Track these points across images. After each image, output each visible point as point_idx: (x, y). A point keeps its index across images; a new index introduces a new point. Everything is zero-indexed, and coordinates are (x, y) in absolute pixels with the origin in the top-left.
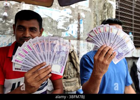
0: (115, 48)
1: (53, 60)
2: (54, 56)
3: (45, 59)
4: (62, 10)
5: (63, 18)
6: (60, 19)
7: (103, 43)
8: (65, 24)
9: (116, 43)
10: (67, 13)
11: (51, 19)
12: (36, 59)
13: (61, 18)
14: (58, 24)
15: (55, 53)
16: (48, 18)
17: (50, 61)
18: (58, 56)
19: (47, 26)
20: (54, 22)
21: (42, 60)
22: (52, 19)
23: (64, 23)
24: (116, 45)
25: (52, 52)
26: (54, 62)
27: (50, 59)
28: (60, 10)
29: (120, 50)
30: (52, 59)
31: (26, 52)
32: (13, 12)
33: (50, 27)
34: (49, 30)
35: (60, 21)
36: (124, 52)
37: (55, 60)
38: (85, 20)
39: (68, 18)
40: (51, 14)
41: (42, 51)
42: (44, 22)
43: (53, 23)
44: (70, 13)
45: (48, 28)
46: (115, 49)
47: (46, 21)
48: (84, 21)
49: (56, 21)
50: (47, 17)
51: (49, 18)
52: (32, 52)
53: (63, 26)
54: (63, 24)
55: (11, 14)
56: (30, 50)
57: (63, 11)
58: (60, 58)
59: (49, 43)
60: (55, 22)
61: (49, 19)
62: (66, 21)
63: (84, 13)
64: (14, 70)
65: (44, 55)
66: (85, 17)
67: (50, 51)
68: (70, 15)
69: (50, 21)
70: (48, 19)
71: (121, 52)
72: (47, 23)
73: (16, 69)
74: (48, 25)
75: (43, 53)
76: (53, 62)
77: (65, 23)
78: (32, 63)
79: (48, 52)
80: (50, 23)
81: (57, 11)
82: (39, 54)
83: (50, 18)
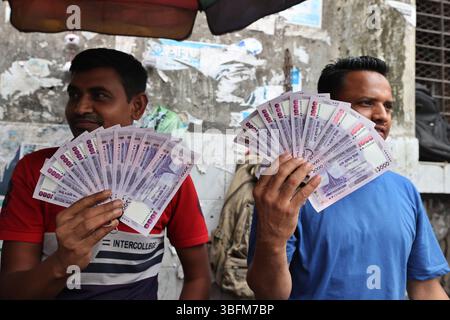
0: (321, 163)
1: (138, 189)
2: (144, 180)
3: (118, 181)
4: (230, 43)
5: (233, 68)
6: (225, 73)
7: (285, 149)
8: (241, 88)
9: (323, 149)
10: (249, 52)
11: (197, 74)
13: (228, 70)
14: (219, 86)
16: (187, 70)
17: (127, 191)
19: (185, 95)
20: (205, 83)
21: (110, 182)
22: (200, 74)
23: (236, 84)
24: (325, 155)
26: (138, 195)
27: (131, 184)
28: (223, 46)
29: (337, 170)
30: (135, 185)
33: (194, 97)
34: (191, 106)
35: (225, 77)
36: (349, 175)
37: (141, 189)
38: (308, 70)
39: (250, 67)
40: (198, 58)
42: (175, 85)
43: (202, 85)
44: (258, 53)
45: (189, 100)
46: (318, 165)
47: (181, 82)
48: (305, 75)
49: (212, 80)
50: (184, 67)
51: (190, 71)
53: (233, 93)
54: (234, 88)
57: (234, 47)
60: (210, 82)
61: (191, 75)
62: (245, 78)
63: (306, 50)
64: (36, 196)
65: (119, 173)
66: (310, 61)
68: (257, 57)
69: (194, 81)
70: (187, 74)
71: (341, 174)
72: (185, 85)
73: (41, 194)
74: (187, 92)
75: (119, 166)
76: (134, 194)
77: (240, 83)
78: (83, 186)
79: (130, 167)
80: (194, 86)
81: (213, 50)
83: (194, 70)
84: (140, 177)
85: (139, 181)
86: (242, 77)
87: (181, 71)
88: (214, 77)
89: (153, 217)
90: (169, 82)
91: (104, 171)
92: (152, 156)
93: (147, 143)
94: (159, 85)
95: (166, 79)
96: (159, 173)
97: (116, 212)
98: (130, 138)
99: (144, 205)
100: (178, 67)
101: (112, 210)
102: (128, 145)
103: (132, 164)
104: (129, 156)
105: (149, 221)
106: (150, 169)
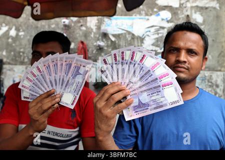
1: (66, 86)
2: (68, 81)
3: (56, 85)
4: (151, 15)
5: (153, 30)
6: (148, 33)
8: (157, 41)
10: (163, 19)
11: (131, 35)
12: (45, 85)
13: (150, 31)
14: (144, 41)
15: (70, 78)
16: (125, 33)
17: (61, 88)
18: (73, 81)
20: (136, 40)
21: (52, 86)
22: (133, 35)
23: (155, 39)
25: (66, 75)
26: (67, 89)
27: (62, 85)
28: (147, 17)
30: (64, 85)
31: (35, 76)
32: (74, 32)
35: (148, 35)
37: (67, 87)
39: (163, 28)
40: (132, 26)
41: (53, 74)
42: (118, 42)
43: (134, 41)
44: (169, 19)
47: (122, 40)
49: (140, 38)
50: (123, 32)
51: (127, 34)
52: (41, 75)
53: (153, 45)
54: (154, 41)
55: (71, 36)
56: (39, 73)
57: (153, 17)
58: (75, 84)
59: (64, 63)
60: (139, 39)
61: (127, 36)
62: (160, 35)
63: (201, 14)
65: (55, 80)
66: (204, 21)
67: (63, 74)
68: (168, 22)
69: (129, 39)
70: (125, 36)
72: (124, 42)
73: (24, 97)
75: (55, 77)
76: (65, 89)
77: (157, 38)
79: (60, 76)
80: (129, 42)
81: (141, 20)
82: (49, 78)
83: (129, 33)
84: (66, 80)
85: (66, 83)
86: (158, 34)
87: (122, 34)
88: (141, 36)
89: (75, 99)
90: (115, 41)
91: (48, 81)
92: (70, 68)
93: (66, 61)
94: (110, 43)
95: (113, 39)
96: (74, 76)
97: (57, 100)
98: (57, 60)
99: (70, 94)
100: (120, 32)
101: (55, 99)
102: (57, 64)
103: (61, 74)
104: (59, 71)
105: (74, 101)
106: (70, 75)
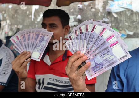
1: (35, 48)
3: (28, 47)
15: (38, 43)
16: (125, 11)
17: (32, 49)
19: (125, 21)
21: (26, 48)
22: (132, 11)
25: (35, 41)
26: (35, 50)
33: (129, 22)
34: (128, 26)
40: (131, 4)
42: (120, 18)
43: (133, 16)
45: (127, 24)
46: (90, 57)
47: (123, 16)
50: (124, 9)
51: (127, 11)
60: (137, 14)
61: (127, 13)
67: (33, 40)
69: (129, 15)
72: (125, 17)
74: (126, 20)
75: (28, 42)
76: (34, 50)
79: (31, 42)
80: (128, 18)
84: (35, 44)
87: (123, 11)
90: (117, 17)
93: (36, 33)
94: (113, 19)
95: (116, 16)
96: (41, 42)
97: (29, 55)
100: (121, 10)
102: (30, 35)
106: (38, 41)
